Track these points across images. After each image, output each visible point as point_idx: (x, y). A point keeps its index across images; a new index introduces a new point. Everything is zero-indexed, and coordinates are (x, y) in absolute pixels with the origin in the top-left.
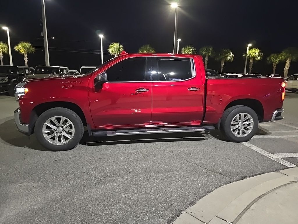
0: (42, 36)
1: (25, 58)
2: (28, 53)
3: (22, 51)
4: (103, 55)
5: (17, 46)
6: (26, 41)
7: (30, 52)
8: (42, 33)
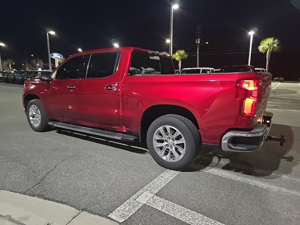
0: (196, 42)
1: (179, 64)
2: (182, 60)
3: (177, 59)
4: (251, 53)
5: (175, 54)
6: (181, 49)
7: (183, 58)
8: (196, 40)
